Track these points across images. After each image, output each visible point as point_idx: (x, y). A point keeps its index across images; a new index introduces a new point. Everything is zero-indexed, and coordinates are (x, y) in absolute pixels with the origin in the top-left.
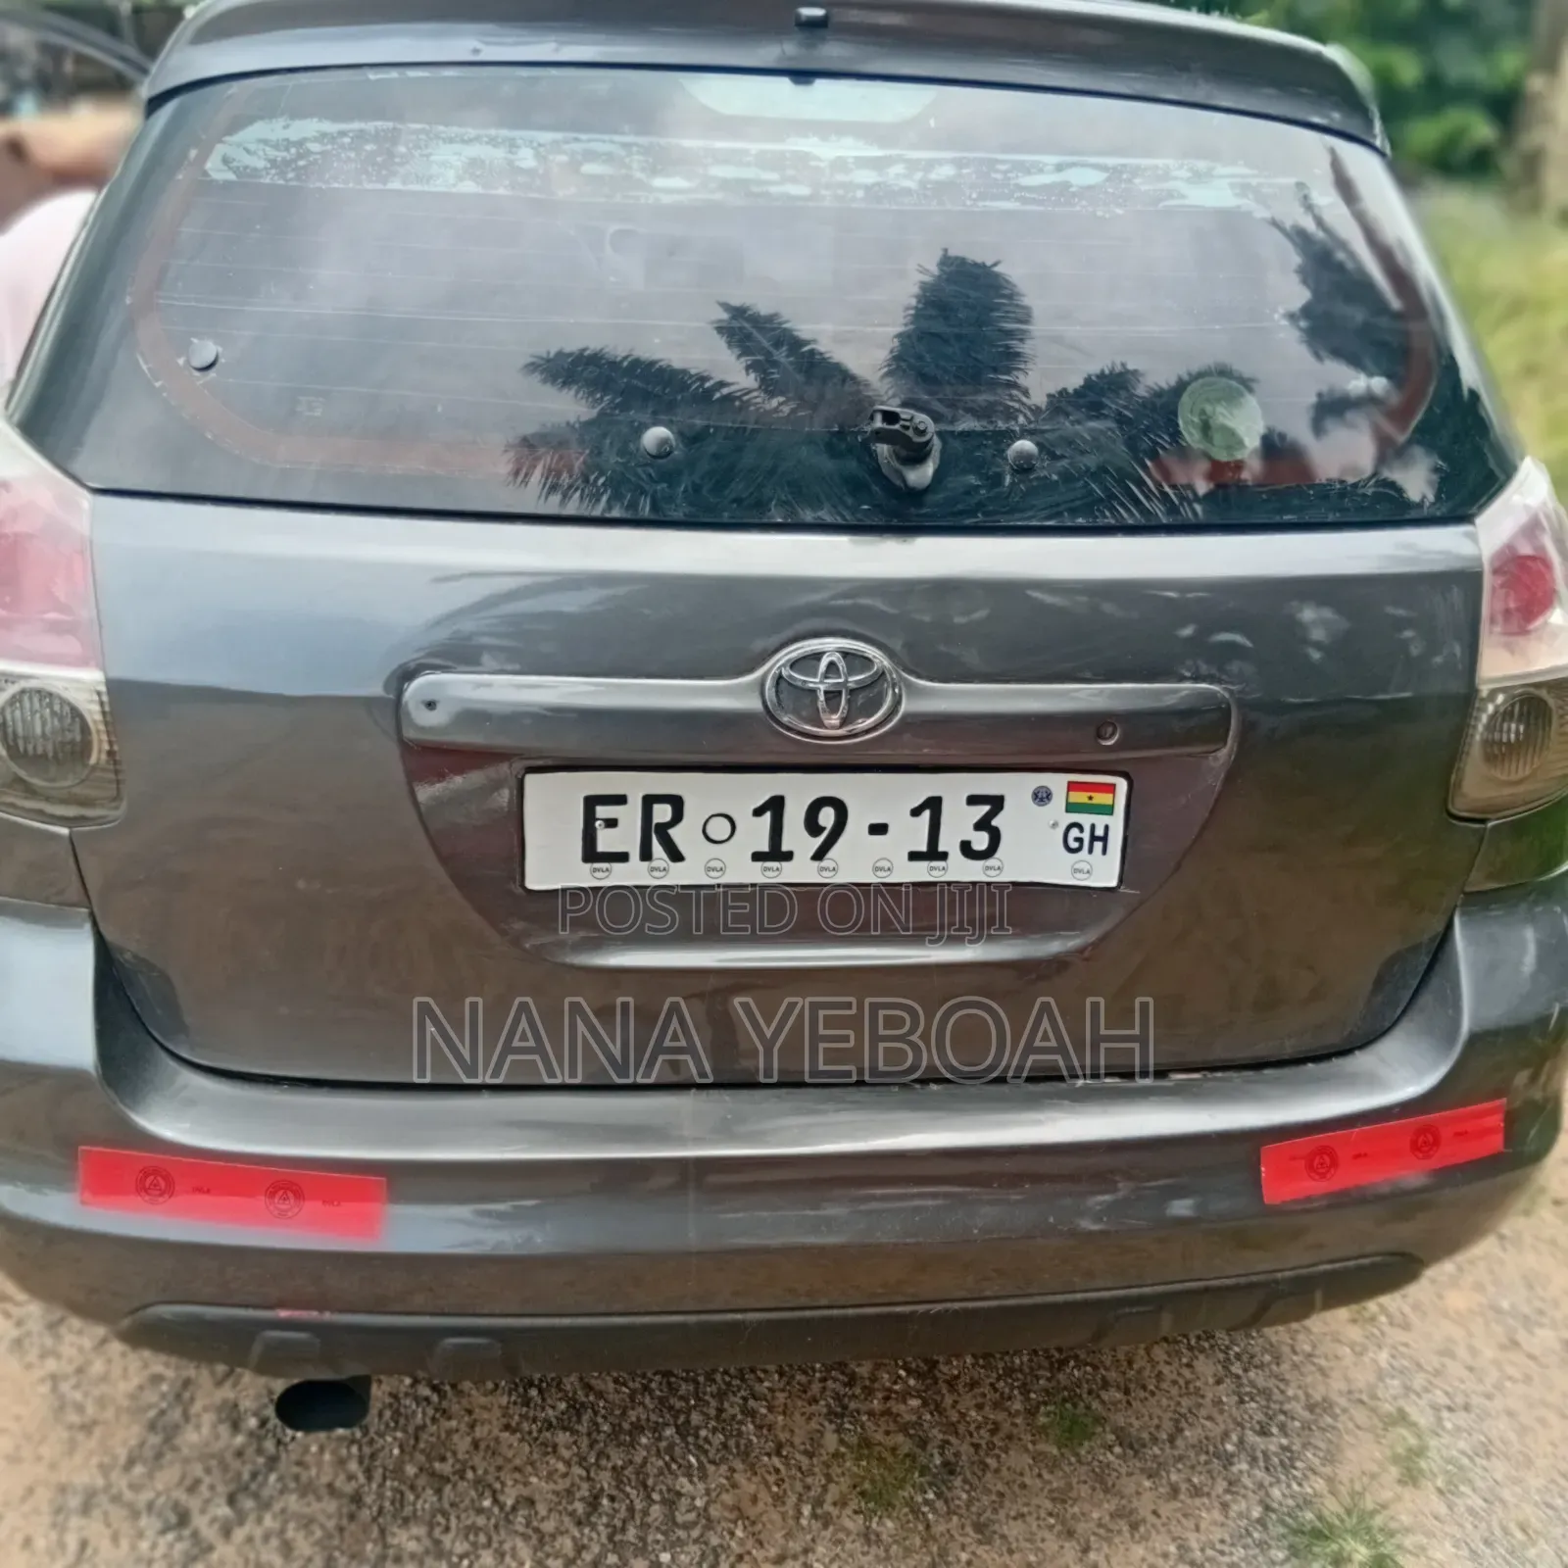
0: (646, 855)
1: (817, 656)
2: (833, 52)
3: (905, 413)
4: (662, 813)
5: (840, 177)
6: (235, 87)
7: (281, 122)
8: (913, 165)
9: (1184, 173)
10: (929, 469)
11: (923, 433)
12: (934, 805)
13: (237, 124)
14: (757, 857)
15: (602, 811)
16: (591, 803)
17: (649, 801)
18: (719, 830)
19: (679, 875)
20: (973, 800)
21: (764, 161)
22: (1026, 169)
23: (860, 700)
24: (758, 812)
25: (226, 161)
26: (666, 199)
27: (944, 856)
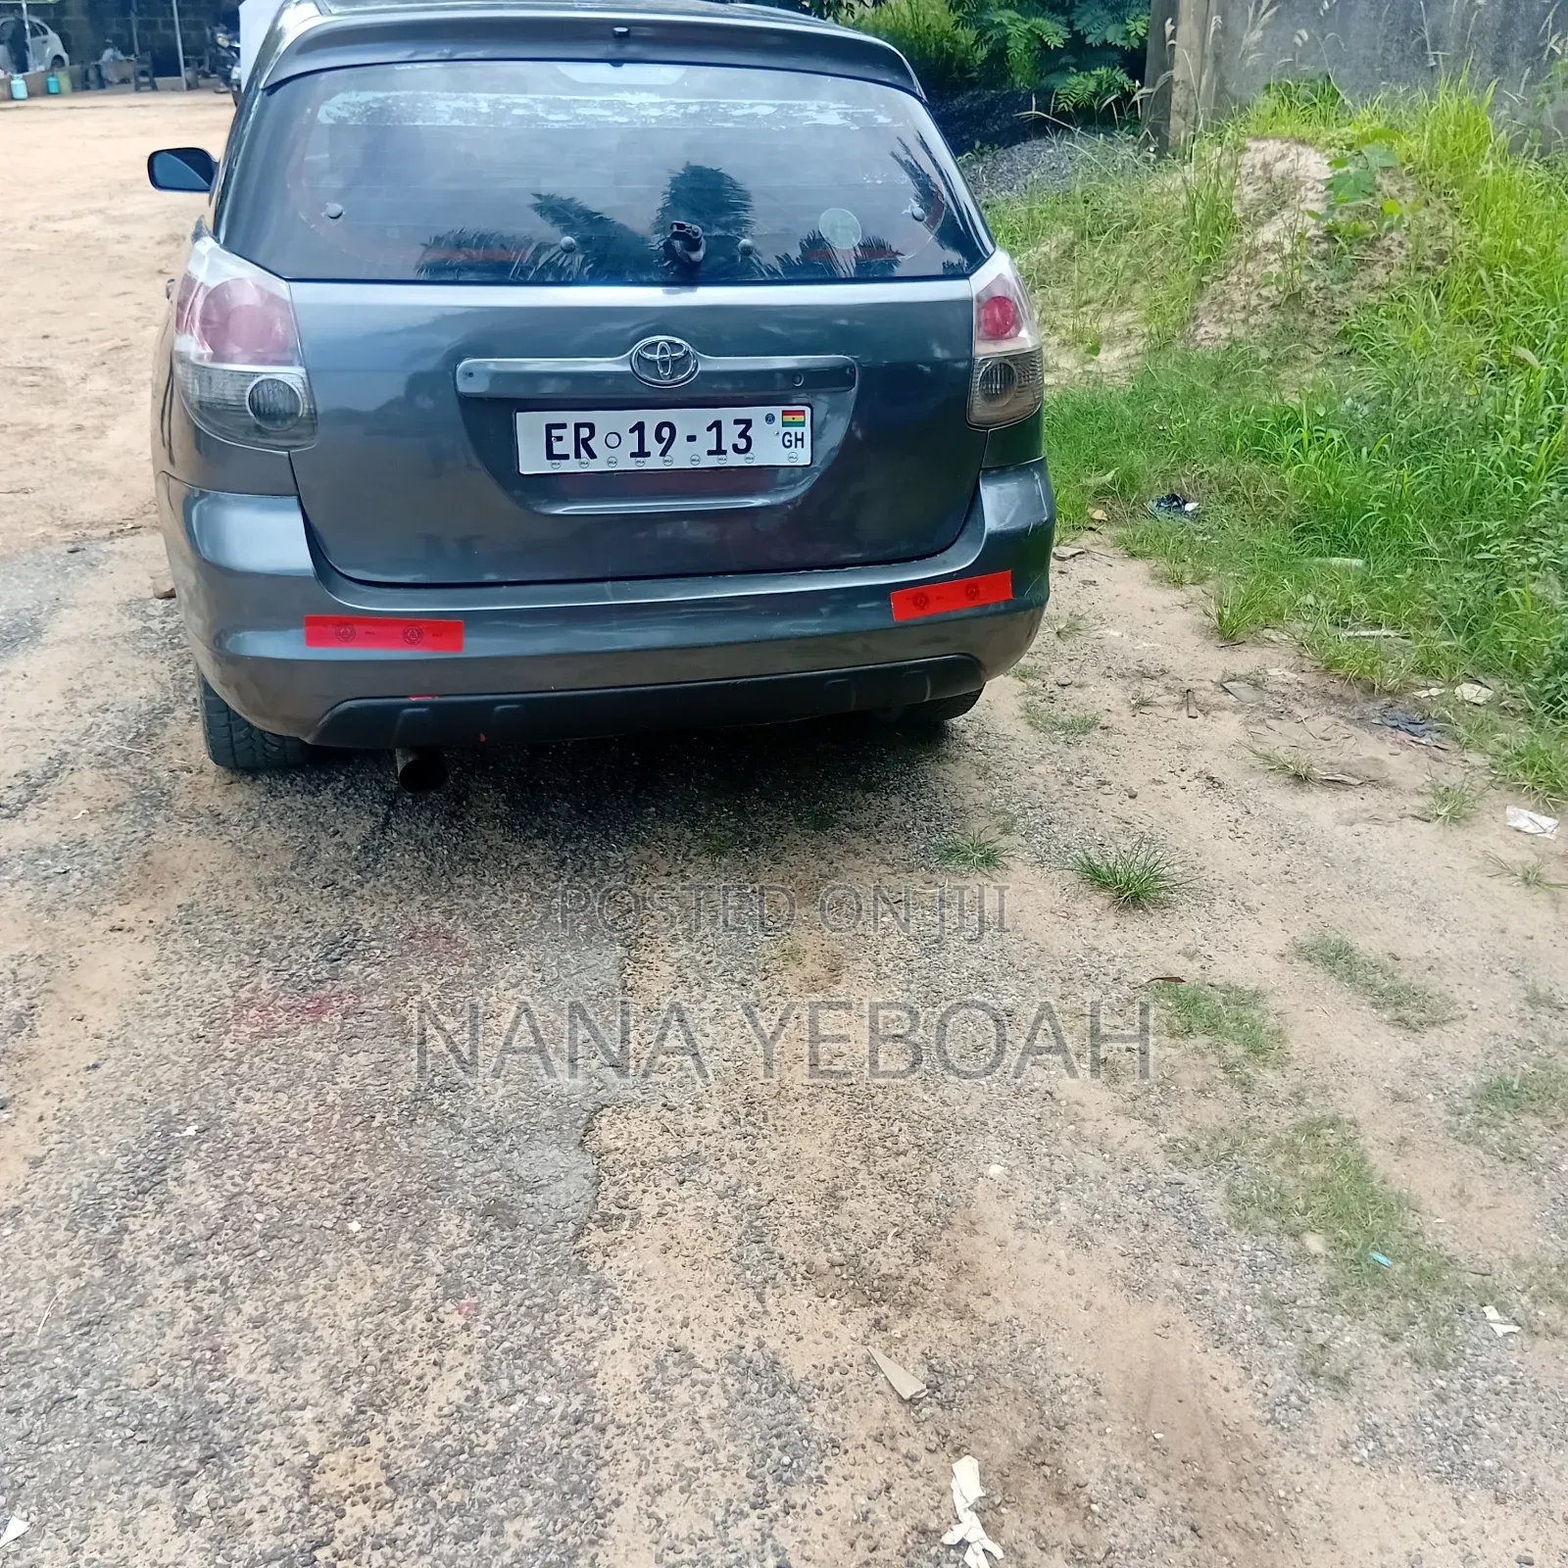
0: (578, 455)
1: (656, 344)
2: (632, 50)
3: (688, 225)
4: (585, 433)
5: (643, 113)
6: (324, 75)
7: (354, 93)
8: (679, 105)
9: (814, 108)
10: (701, 253)
11: (696, 234)
12: (717, 424)
13: (329, 96)
14: (633, 455)
15: (555, 433)
16: (550, 427)
17: (578, 426)
18: (613, 440)
19: (595, 466)
20: (737, 422)
21: (604, 105)
22: (735, 106)
23: (678, 366)
24: (632, 431)
25: (328, 114)
26: (557, 126)
27: (725, 452)
